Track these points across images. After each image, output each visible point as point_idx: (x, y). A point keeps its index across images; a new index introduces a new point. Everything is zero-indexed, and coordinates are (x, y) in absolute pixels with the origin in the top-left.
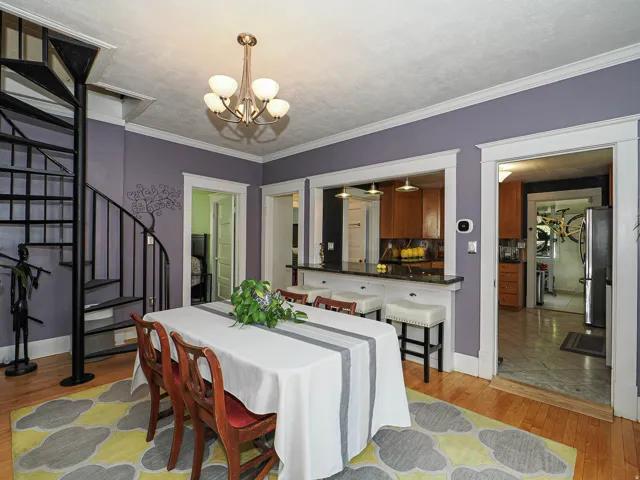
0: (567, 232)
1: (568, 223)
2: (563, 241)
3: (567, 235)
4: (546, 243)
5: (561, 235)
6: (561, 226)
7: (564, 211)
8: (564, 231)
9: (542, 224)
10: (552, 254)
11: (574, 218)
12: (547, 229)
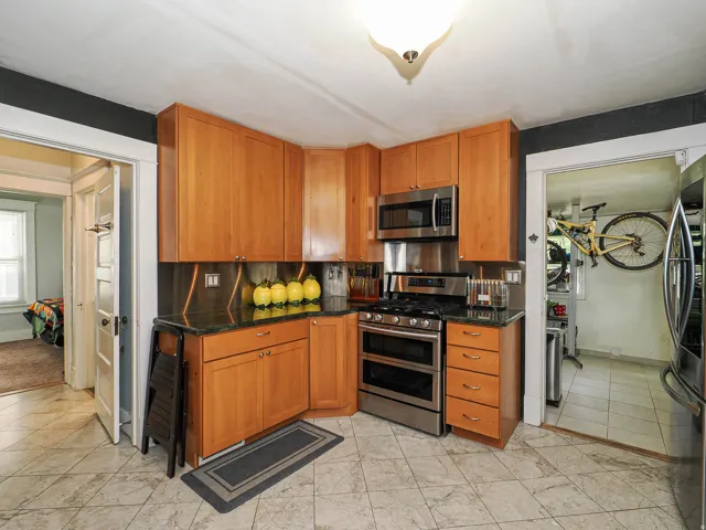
0: (602, 248)
1: (604, 231)
2: (595, 264)
3: (600, 252)
4: (564, 267)
5: (591, 254)
6: (591, 236)
7: (596, 208)
8: (595, 244)
9: (557, 233)
10: (573, 288)
11: (614, 222)
12: (565, 243)
